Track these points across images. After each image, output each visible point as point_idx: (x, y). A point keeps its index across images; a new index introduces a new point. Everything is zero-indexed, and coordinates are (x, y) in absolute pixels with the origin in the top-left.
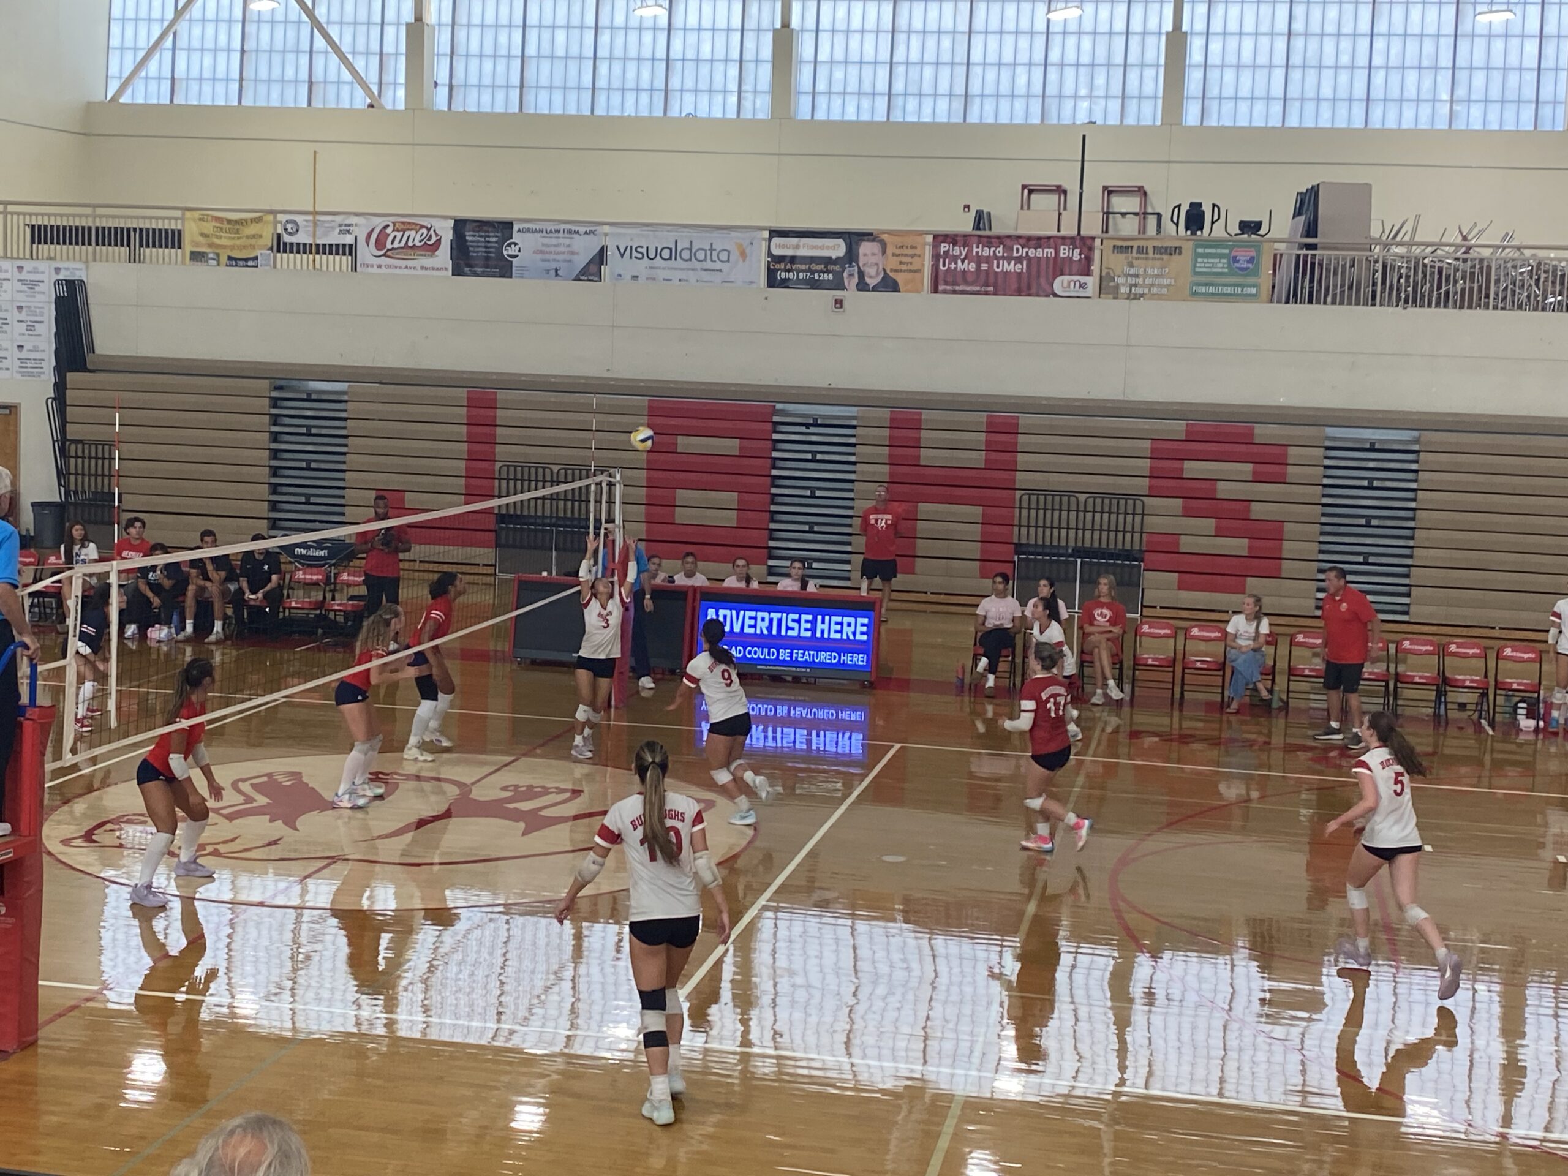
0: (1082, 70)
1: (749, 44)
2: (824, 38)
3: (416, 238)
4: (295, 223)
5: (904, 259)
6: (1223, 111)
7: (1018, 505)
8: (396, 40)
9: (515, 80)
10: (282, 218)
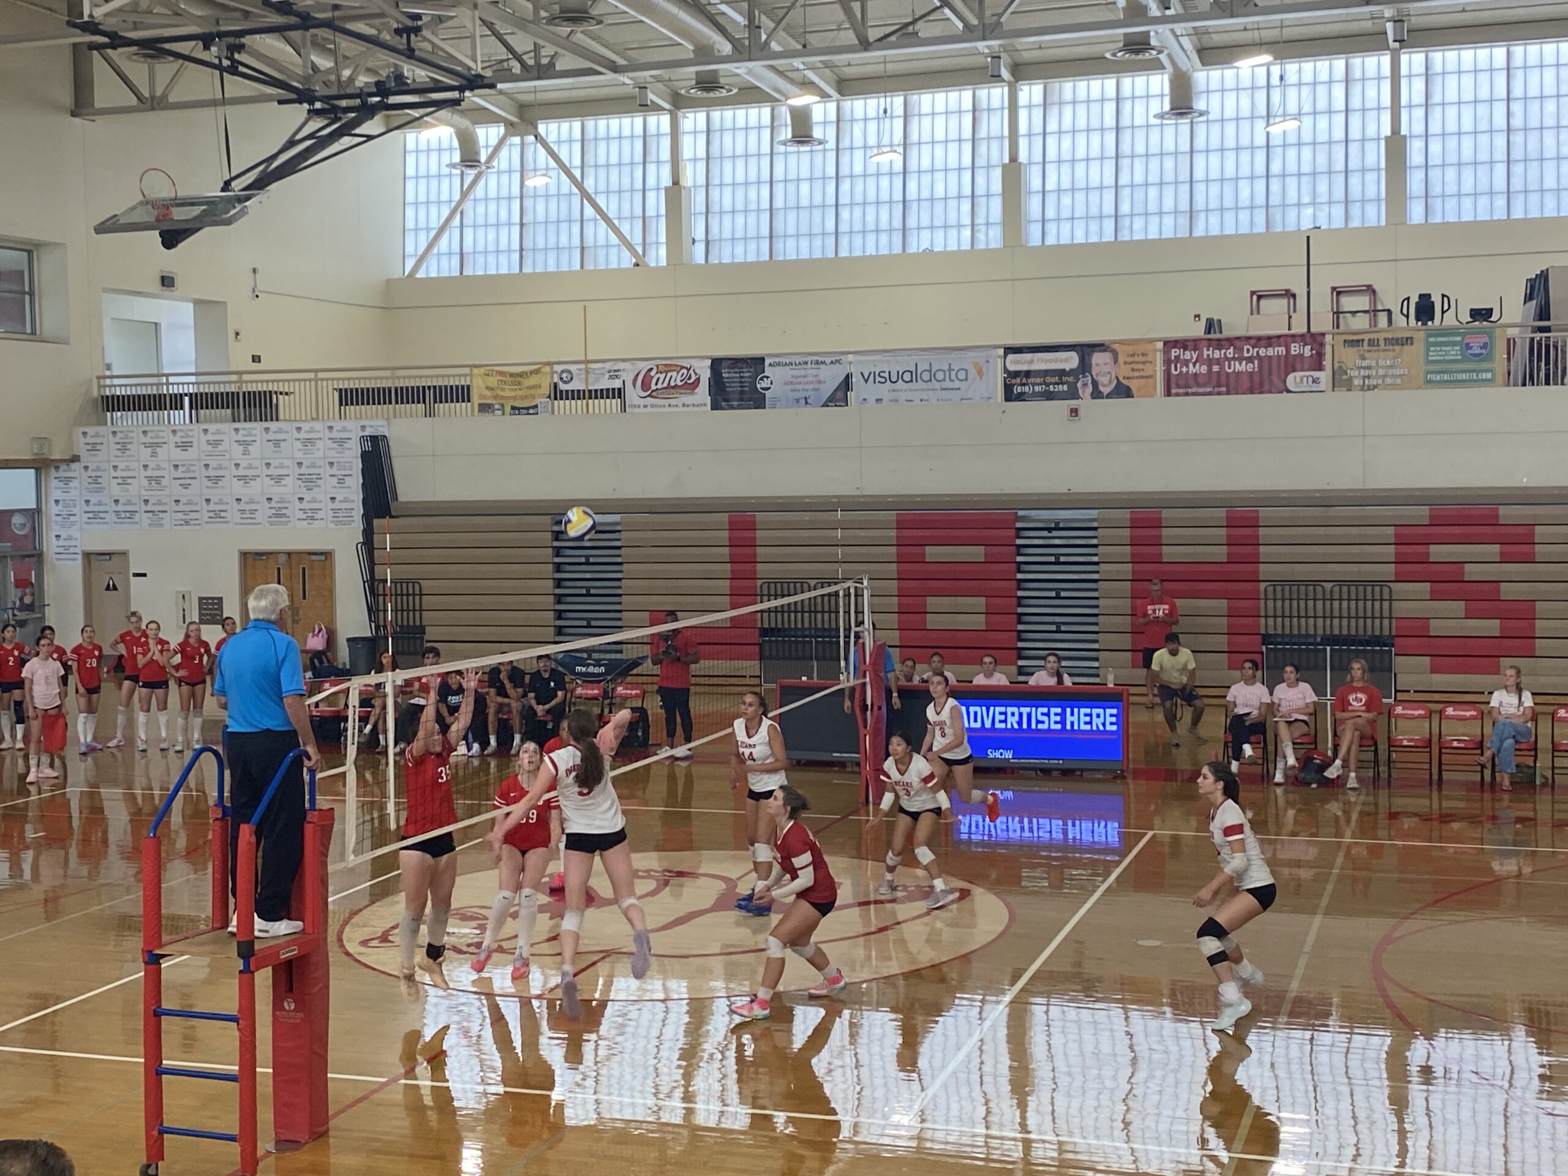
0: (1304, 179)
1: (981, 180)
2: (1051, 169)
3: (677, 378)
4: (569, 372)
5: (1136, 366)
6: (1447, 207)
7: (1262, 596)
8: (656, 203)
9: (765, 231)
10: (558, 368)
